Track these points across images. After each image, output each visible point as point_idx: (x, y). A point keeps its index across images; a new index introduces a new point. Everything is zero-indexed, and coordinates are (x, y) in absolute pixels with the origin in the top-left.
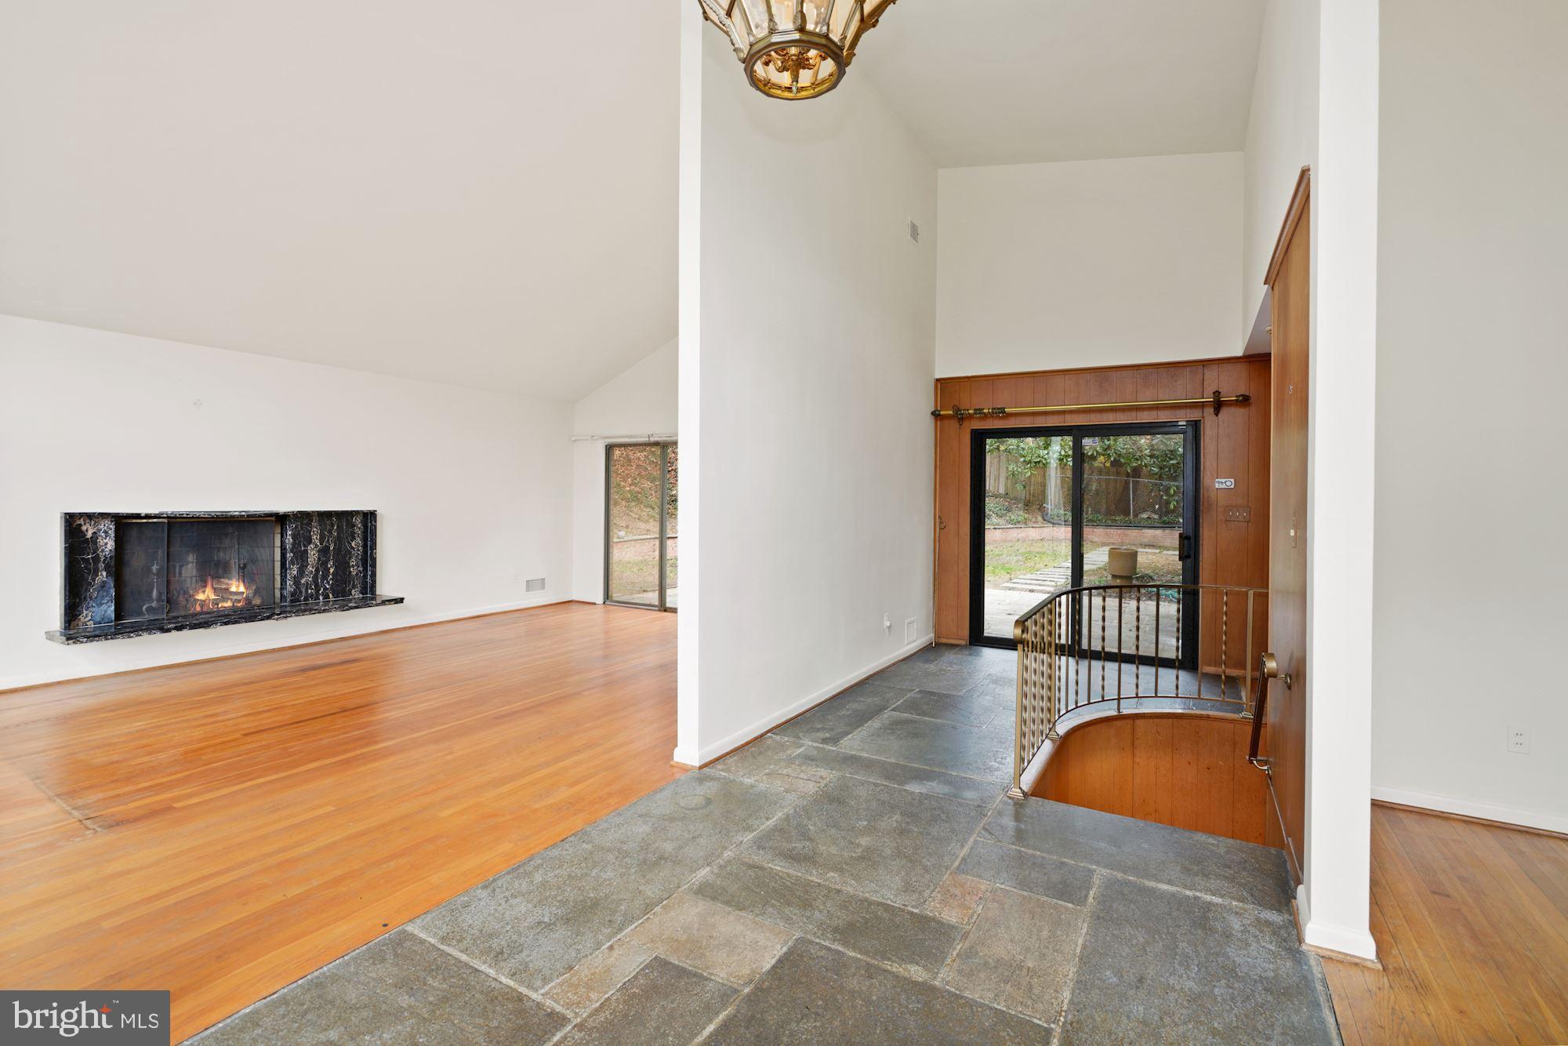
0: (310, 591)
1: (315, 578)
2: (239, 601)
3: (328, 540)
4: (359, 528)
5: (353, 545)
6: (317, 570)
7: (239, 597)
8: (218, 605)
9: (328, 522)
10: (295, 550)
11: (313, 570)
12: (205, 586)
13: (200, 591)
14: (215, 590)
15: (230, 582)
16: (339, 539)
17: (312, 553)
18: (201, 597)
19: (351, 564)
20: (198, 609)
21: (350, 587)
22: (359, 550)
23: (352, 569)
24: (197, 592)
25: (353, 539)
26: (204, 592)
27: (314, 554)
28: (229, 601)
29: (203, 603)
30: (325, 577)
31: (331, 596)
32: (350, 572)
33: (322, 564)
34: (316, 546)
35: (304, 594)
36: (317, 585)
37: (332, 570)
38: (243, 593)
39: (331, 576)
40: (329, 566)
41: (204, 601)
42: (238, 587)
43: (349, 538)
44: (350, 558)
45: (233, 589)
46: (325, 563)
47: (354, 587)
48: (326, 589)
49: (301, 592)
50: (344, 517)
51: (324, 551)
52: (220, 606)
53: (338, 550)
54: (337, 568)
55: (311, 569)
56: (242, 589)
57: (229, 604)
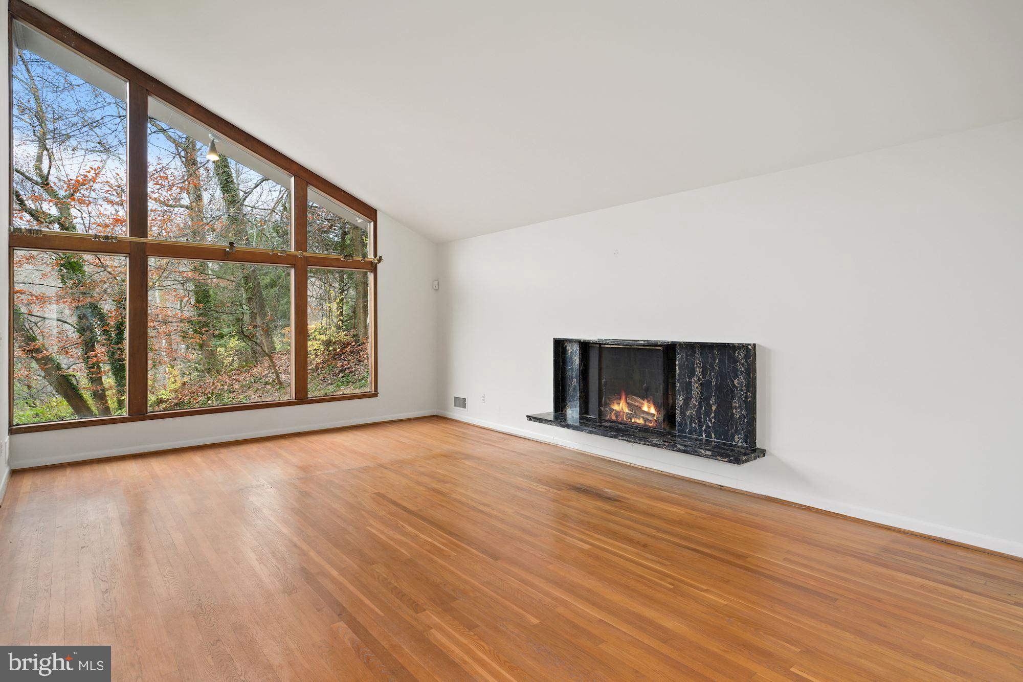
0: (694, 425)
1: (699, 411)
2: (651, 421)
3: (710, 373)
4: (743, 365)
5: (736, 383)
6: (700, 404)
7: (651, 418)
8: (631, 419)
9: (710, 355)
10: (681, 380)
11: (697, 404)
12: (620, 399)
13: (615, 402)
14: (630, 405)
15: (644, 402)
16: (720, 374)
17: (696, 386)
18: (616, 407)
19: (734, 405)
20: (614, 418)
21: (733, 431)
22: (742, 390)
23: (734, 411)
24: (612, 402)
25: (736, 376)
26: (619, 404)
27: (697, 388)
28: (641, 419)
29: (618, 414)
30: (707, 414)
31: (713, 436)
32: (733, 414)
33: (704, 399)
34: (699, 379)
35: (689, 426)
36: (700, 421)
37: (714, 408)
38: (654, 415)
39: (713, 414)
40: (711, 402)
41: (619, 412)
42: (649, 407)
43: (732, 375)
44: (733, 398)
45: (645, 408)
46: (707, 399)
47: (737, 432)
48: (708, 426)
49: (686, 424)
50: (726, 350)
51: (705, 385)
52: (633, 421)
53: (719, 387)
54: (718, 406)
55: (694, 402)
56: (653, 410)
57: (641, 421)
